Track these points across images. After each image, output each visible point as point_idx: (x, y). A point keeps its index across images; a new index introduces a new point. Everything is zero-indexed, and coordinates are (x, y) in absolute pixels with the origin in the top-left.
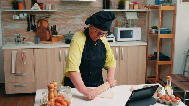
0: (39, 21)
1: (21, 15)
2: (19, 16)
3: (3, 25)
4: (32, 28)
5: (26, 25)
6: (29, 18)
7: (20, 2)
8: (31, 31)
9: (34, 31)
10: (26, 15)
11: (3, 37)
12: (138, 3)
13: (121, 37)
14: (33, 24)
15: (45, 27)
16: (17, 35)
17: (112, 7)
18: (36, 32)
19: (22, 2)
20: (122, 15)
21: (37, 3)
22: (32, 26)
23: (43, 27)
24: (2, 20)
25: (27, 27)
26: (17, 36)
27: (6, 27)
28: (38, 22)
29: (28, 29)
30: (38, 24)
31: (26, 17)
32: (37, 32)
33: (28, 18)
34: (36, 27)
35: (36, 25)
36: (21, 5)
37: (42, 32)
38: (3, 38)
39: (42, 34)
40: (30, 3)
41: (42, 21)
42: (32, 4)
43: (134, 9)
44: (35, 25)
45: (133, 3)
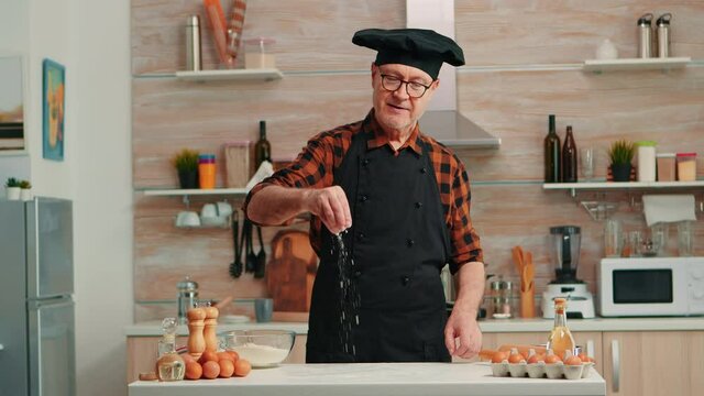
0: (280, 234)
1: (209, 211)
2: (199, 214)
3: (139, 253)
4: (250, 265)
5: (225, 254)
6: (241, 224)
7: (205, 161)
8: (246, 277)
9: (257, 277)
10: (225, 209)
11: (137, 301)
12: (695, 154)
13: (617, 300)
14: (257, 250)
15: (301, 261)
16: (184, 285)
17: (583, 176)
18: (266, 282)
19: (213, 161)
20: (632, 211)
21: (270, 161)
22: (251, 256)
23: (296, 258)
24: (137, 234)
25: (233, 261)
26: (186, 288)
27: (150, 261)
28: (275, 241)
29: (235, 271)
30: (273, 250)
31: (227, 219)
32: (269, 281)
33: (236, 224)
34: (268, 260)
35: (268, 251)
36: (208, 171)
37: (287, 279)
38: (138, 307)
39: (286, 289)
40: (245, 161)
41: (289, 236)
42: (251, 168)
43: (677, 179)
44: (262, 253)
45: (673, 155)
